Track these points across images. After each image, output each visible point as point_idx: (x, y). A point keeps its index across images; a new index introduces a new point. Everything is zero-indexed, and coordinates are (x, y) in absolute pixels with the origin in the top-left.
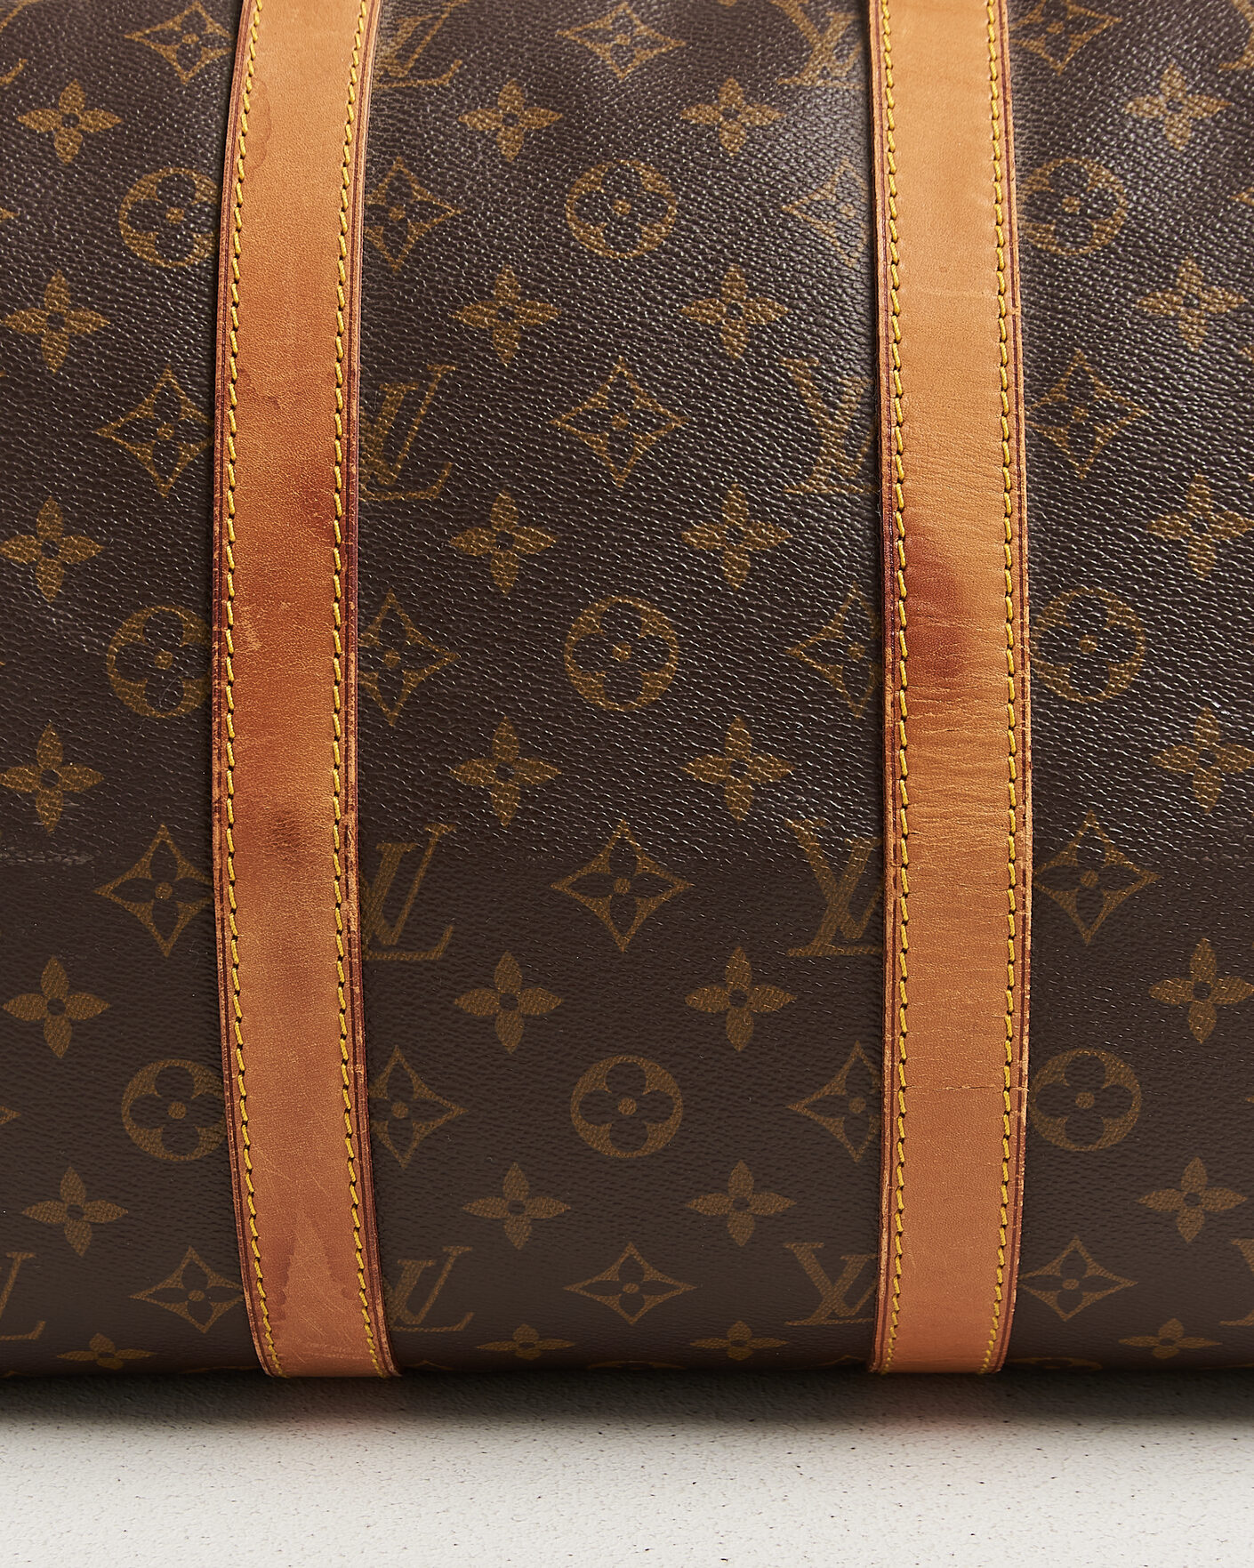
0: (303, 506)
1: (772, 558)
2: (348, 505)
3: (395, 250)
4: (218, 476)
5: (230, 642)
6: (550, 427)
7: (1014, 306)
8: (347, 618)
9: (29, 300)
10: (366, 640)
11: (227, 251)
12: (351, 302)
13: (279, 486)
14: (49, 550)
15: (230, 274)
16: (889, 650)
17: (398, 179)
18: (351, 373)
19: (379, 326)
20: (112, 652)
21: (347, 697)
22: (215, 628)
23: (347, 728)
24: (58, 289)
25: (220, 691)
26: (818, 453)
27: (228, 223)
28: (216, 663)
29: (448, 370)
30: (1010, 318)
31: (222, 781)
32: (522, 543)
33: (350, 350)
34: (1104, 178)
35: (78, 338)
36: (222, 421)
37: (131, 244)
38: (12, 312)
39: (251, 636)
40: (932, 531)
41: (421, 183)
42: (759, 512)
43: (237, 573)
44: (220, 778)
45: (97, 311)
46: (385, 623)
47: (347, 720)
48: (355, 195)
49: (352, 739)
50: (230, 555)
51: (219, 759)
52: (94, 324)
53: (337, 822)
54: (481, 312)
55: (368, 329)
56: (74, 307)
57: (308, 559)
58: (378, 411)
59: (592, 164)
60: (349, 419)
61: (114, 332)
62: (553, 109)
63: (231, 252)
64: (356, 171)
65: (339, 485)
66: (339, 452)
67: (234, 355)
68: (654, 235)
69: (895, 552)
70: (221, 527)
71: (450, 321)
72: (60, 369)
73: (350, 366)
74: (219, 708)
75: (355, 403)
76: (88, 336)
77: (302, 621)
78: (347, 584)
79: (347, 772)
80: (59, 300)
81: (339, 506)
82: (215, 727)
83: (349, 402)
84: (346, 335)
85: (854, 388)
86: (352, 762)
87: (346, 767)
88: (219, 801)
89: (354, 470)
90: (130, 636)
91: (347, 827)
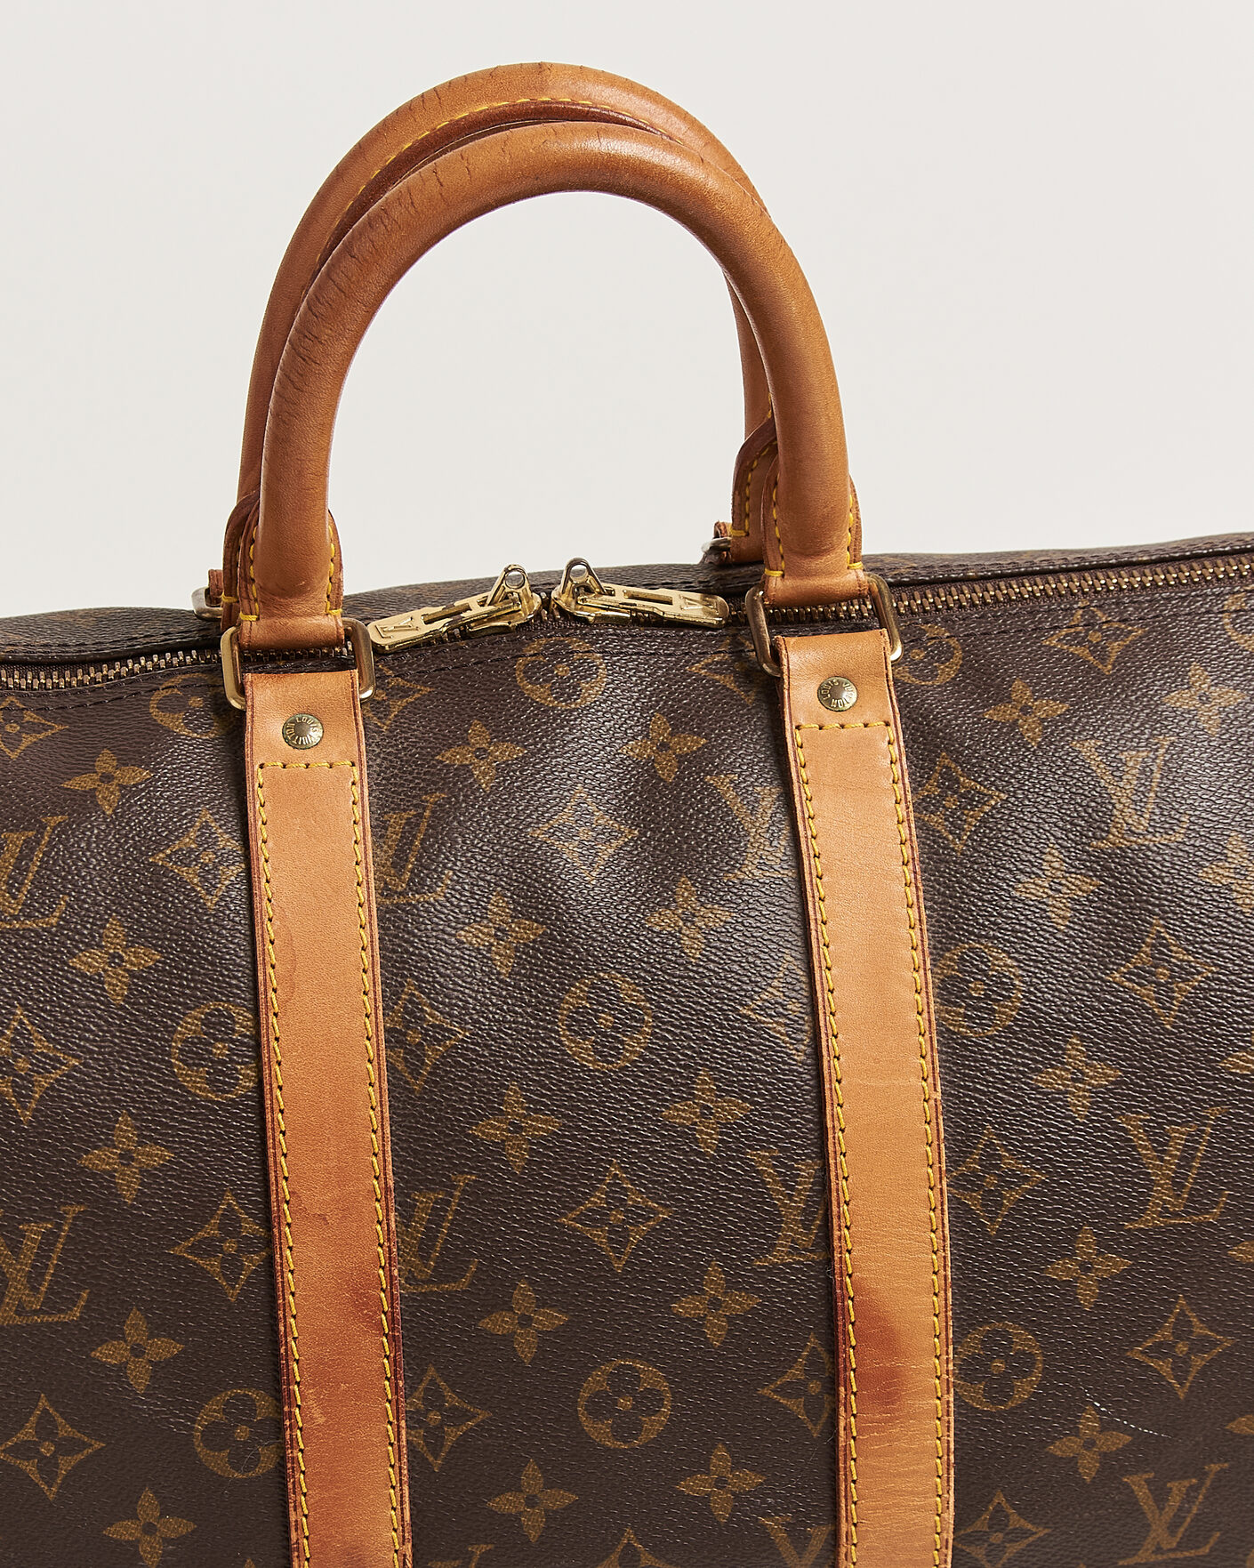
0: (355, 1306)
1: (745, 1319)
2: (392, 1303)
3: (415, 1073)
4: (280, 1285)
5: (299, 1419)
6: (557, 1224)
7: (935, 1090)
8: (397, 1393)
9: (101, 1140)
10: (412, 1404)
11: (271, 1085)
12: (382, 1125)
13: (333, 1290)
14: (137, 1351)
15: (275, 1106)
16: (842, 1389)
17: (410, 1001)
18: (387, 1189)
19: (406, 1141)
20: (197, 1430)
21: (400, 1456)
22: (286, 1409)
23: (401, 1480)
24: (125, 1130)
25: (293, 1458)
26: (780, 1229)
27: (269, 1057)
28: (288, 1437)
29: (469, 1179)
30: (932, 1102)
31: (298, 1525)
32: (538, 1322)
33: (385, 1169)
34: (1002, 961)
35: (147, 1171)
36: (280, 1239)
37: (185, 1081)
38: (87, 1152)
39: (316, 1413)
40: (876, 1291)
41: (431, 1006)
42: (732, 1284)
43: (301, 1363)
44: (296, 1525)
45: (162, 1145)
46: (426, 1390)
47: (401, 1474)
48: (377, 1023)
49: (406, 1488)
50: (295, 1349)
51: (295, 1510)
52: (159, 1158)
53: (396, 1551)
54: (493, 1127)
55: (397, 1144)
56: (140, 1143)
57: (361, 1349)
58: (412, 1216)
59: (576, 979)
60: (388, 1229)
61: (177, 1163)
62: (536, 921)
63: (275, 1085)
64: (375, 1000)
65: (384, 1286)
66: (382, 1258)
67: (286, 1179)
68: (635, 1045)
69: (845, 1309)
70: (285, 1326)
71: (468, 1136)
72: (134, 1200)
73: (386, 1183)
74: (293, 1472)
75: (392, 1215)
76: (156, 1169)
77: (358, 1398)
78: (395, 1365)
79: (402, 1513)
80: (128, 1138)
81: (385, 1303)
82: (290, 1486)
83: (387, 1215)
84: (381, 1156)
85: (807, 1171)
86: (407, 1506)
87: (402, 1509)
88: (297, 1543)
89: (396, 1273)
90: (212, 1416)
91: (405, 1555)
